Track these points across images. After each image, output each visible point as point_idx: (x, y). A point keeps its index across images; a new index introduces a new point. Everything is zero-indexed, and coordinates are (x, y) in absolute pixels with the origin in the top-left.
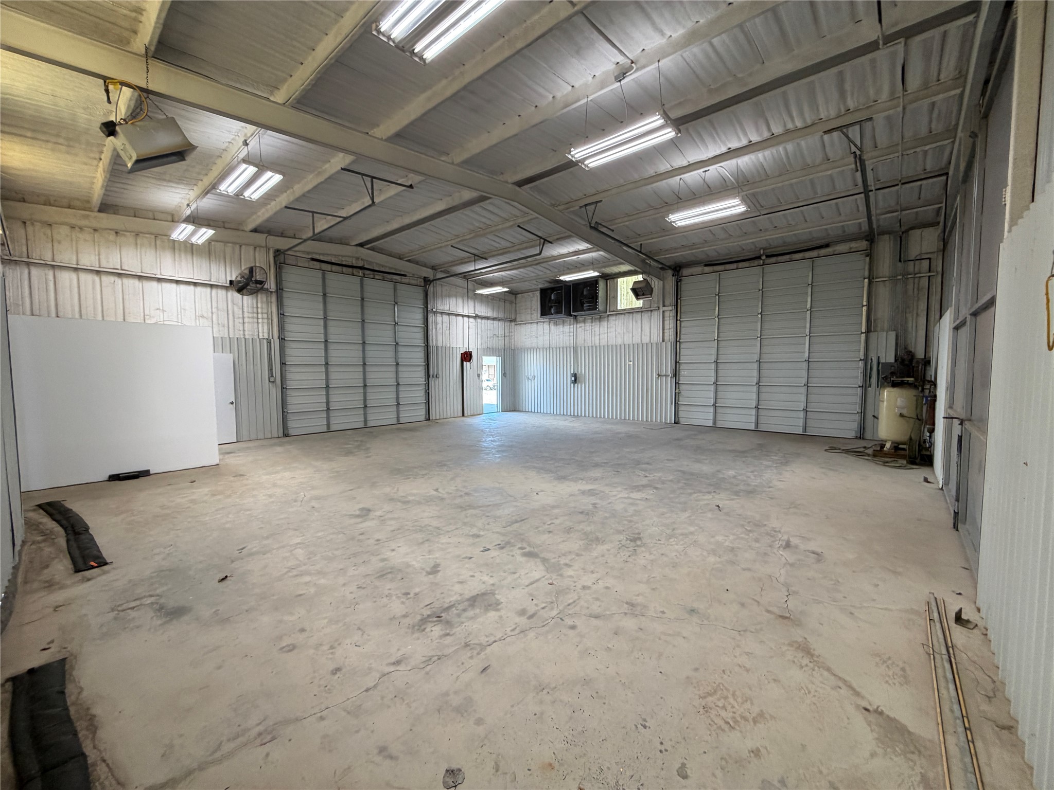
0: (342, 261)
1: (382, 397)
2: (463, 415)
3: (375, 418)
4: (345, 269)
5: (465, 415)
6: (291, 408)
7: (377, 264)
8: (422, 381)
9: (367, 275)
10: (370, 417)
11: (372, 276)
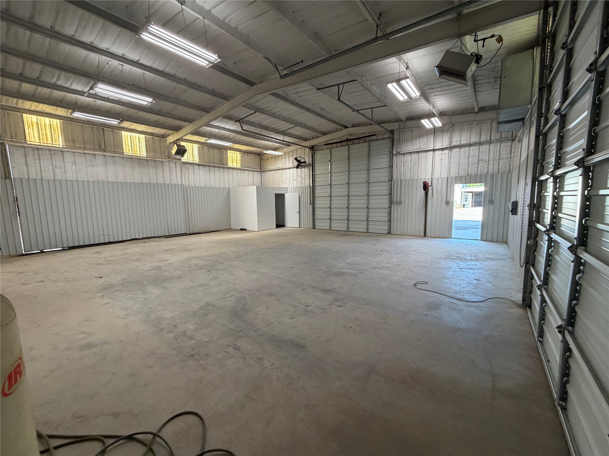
0: (342, 139)
1: (359, 215)
2: (425, 236)
3: (354, 227)
4: (338, 144)
5: (427, 235)
6: (317, 217)
7: (360, 134)
8: (387, 205)
9: (355, 142)
10: (350, 226)
11: (357, 142)
